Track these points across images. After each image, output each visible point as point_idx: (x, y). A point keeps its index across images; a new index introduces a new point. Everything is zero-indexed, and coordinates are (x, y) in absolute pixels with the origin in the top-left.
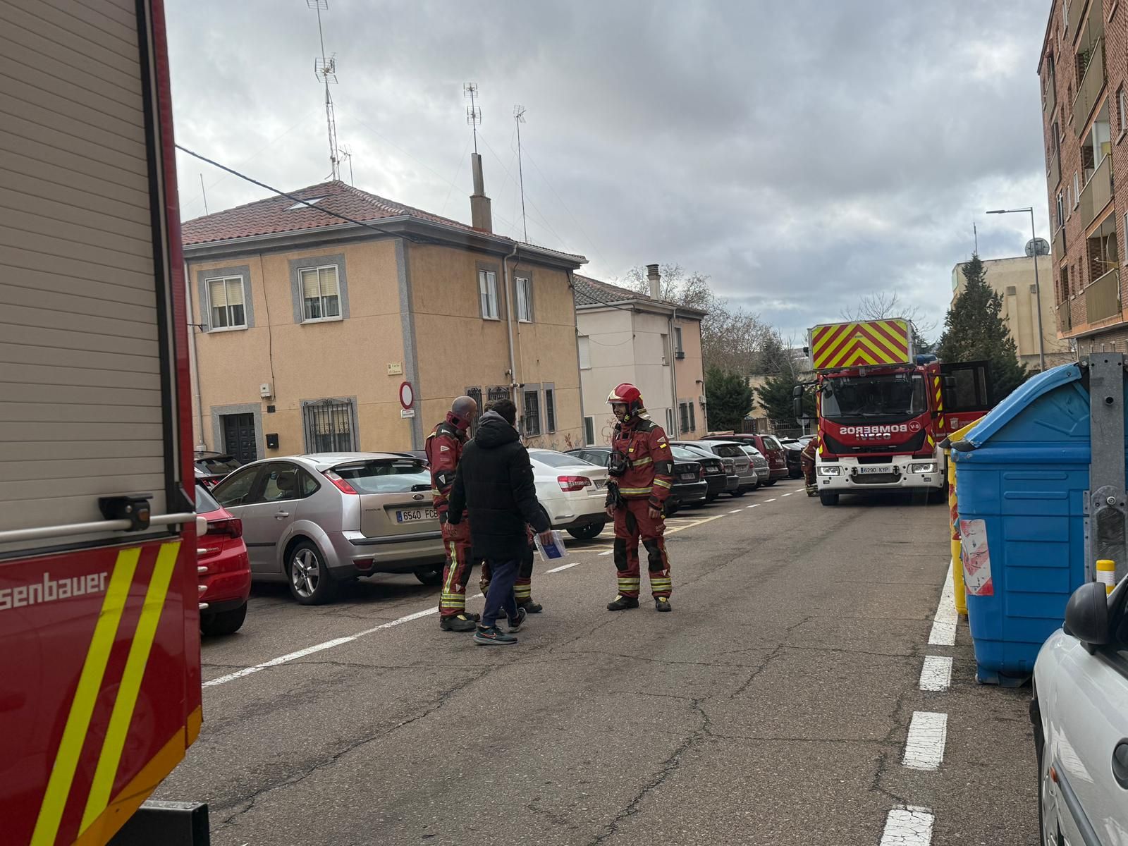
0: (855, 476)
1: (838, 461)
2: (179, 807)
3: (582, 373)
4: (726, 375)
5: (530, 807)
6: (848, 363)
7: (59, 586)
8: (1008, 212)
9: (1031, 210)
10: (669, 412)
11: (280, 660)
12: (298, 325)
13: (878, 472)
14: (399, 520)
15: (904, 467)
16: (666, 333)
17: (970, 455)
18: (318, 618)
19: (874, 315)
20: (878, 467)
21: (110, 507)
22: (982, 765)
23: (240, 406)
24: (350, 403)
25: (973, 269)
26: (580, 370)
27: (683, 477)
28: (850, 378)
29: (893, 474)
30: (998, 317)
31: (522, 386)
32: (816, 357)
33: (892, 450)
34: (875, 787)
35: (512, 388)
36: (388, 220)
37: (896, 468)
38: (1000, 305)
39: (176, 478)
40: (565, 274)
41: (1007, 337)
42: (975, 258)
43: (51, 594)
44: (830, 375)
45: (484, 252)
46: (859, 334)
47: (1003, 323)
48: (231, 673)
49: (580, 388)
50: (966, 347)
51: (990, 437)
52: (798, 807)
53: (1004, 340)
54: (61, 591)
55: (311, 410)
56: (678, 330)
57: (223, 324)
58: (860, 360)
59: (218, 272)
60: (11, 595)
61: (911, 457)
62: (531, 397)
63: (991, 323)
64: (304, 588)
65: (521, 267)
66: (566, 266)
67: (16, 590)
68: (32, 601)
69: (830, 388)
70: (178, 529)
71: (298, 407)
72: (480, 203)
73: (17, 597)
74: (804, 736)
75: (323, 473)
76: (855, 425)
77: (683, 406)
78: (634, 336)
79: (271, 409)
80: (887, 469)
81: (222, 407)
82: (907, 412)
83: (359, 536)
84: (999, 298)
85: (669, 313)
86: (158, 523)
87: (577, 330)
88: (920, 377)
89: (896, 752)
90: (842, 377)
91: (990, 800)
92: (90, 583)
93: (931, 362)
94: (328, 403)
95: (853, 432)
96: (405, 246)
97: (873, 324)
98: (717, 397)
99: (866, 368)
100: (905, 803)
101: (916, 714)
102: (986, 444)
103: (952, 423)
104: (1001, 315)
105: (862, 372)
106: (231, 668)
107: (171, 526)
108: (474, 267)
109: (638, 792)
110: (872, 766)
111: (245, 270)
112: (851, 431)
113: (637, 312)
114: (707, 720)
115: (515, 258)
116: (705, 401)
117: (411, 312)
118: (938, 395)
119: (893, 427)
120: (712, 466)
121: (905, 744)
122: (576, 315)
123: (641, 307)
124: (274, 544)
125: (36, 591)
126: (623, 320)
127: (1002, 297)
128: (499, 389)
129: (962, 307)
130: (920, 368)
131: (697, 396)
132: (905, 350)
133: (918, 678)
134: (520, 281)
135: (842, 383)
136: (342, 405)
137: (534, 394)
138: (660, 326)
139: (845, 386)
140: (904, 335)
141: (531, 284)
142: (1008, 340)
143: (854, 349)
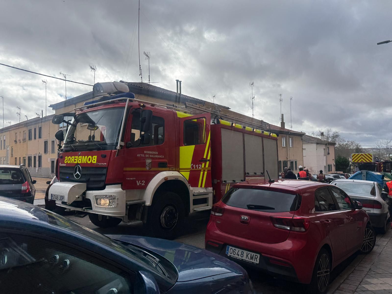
3: (304, 157)
4: (342, 157)
6: (360, 161)
10: (325, 167)
26: (303, 156)
31: (290, 160)
32: (353, 160)
35: (288, 161)
40: (301, 136)
45: (282, 133)
46: (362, 156)
49: (303, 161)
58: (362, 161)
62: (292, 163)
65: (291, 136)
69: (357, 166)
72: (283, 124)
77: (329, 165)
78: (317, 149)
85: (326, 144)
87: (303, 148)
88: (377, 165)
93: (380, 161)
105: (363, 163)
108: (281, 136)
113: (317, 144)
115: (289, 134)
116: (335, 164)
118: (382, 168)
122: (303, 144)
123: (319, 142)
126: (315, 145)
128: (285, 161)
130: (377, 163)
131: (333, 163)
132: (372, 159)
134: (290, 139)
137: (293, 162)
138: (324, 147)
139: (361, 165)
140: (372, 156)
141: (293, 139)
143: (361, 159)
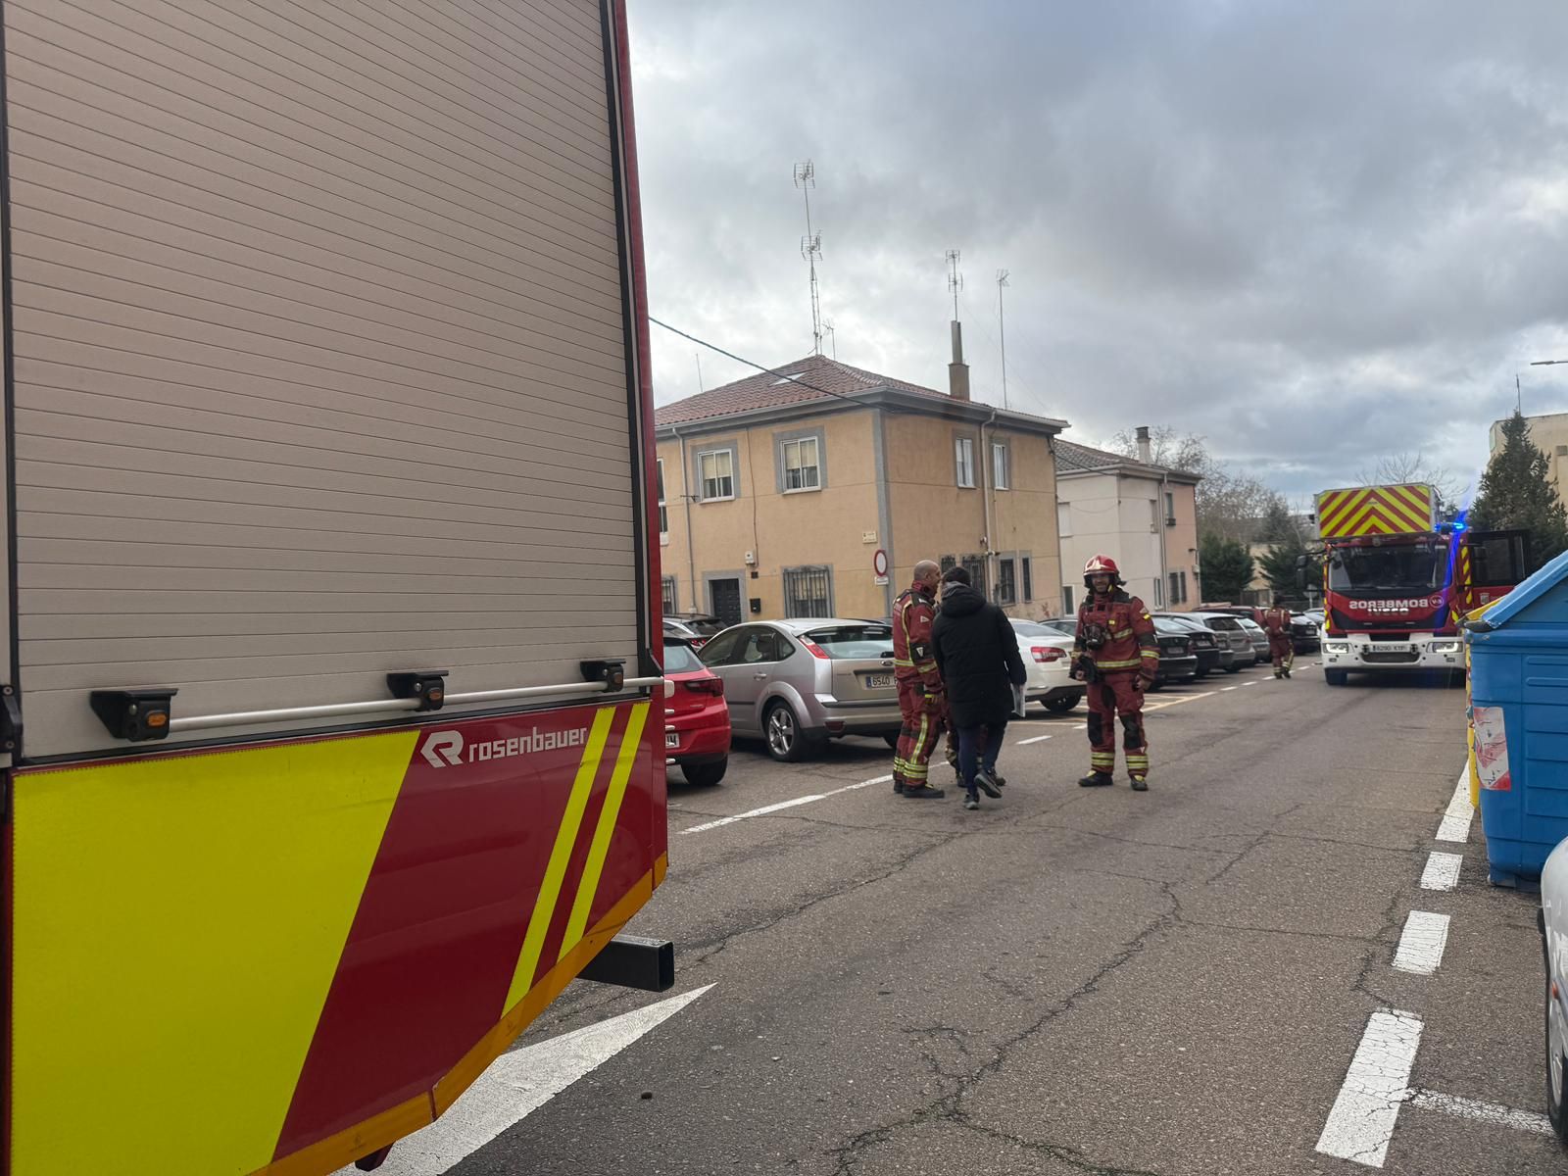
0: (1367, 654)
1: (1346, 637)
2: (648, 942)
3: (1062, 541)
4: (1224, 543)
5: (986, 975)
6: (1360, 532)
7: (545, 739)
8: (1558, 362)
10: (1157, 582)
12: (780, 496)
13: (1393, 650)
14: (869, 685)
15: (1424, 646)
16: (1155, 498)
17: (1487, 636)
19: (1395, 477)
20: (1393, 645)
21: (590, 670)
22: (1487, 974)
23: (727, 572)
24: (826, 570)
25: (1515, 427)
26: (1059, 537)
27: (1170, 651)
28: (1363, 547)
29: (1409, 653)
30: (1545, 480)
31: (997, 554)
32: (1323, 525)
33: (1410, 627)
34: (1357, 987)
35: (987, 557)
36: (866, 391)
37: (1414, 647)
38: (1547, 467)
39: (647, 646)
40: (1046, 440)
41: (1555, 502)
42: (1518, 415)
43: (538, 746)
44: (1339, 544)
45: (961, 419)
46: (1373, 500)
47: (1550, 487)
49: (1059, 556)
50: (1504, 514)
51: (1513, 616)
52: (1269, 1000)
53: (1553, 505)
54: (547, 743)
55: (791, 577)
56: (1169, 495)
57: (713, 495)
58: (1374, 528)
59: (709, 446)
60: (505, 745)
61: (1432, 635)
62: (1007, 566)
63: (1536, 487)
64: (780, 745)
65: (1000, 434)
66: (1046, 431)
67: (509, 741)
68: (522, 752)
69: (1339, 558)
70: (648, 692)
71: (779, 572)
72: (960, 370)
73: (509, 747)
74: (1282, 927)
75: (798, 637)
76: (1368, 599)
77: (1173, 576)
78: (1120, 502)
79: (755, 575)
80: (1402, 647)
82: (1429, 585)
83: (830, 699)
84: (1545, 458)
85: (1160, 477)
86: (631, 685)
87: (1056, 497)
89: (1386, 951)
90: (1354, 547)
91: (1492, 1012)
92: (571, 737)
94: (806, 570)
95: (1365, 607)
96: (882, 416)
97: (1390, 490)
99: (1381, 537)
100: (1391, 1007)
101: (1412, 913)
102: (1505, 626)
103: (1481, 598)
104: (1548, 478)
105: (1376, 541)
106: (712, 817)
107: (642, 688)
108: (950, 436)
109: (1098, 971)
110: (1357, 965)
111: (733, 444)
112: (1363, 605)
113: (1123, 477)
114: (1178, 905)
115: (992, 425)
116: (1198, 570)
117: (886, 481)
118: (1466, 567)
119: (1411, 602)
120: (1203, 640)
121: (1397, 944)
122: (1056, 481)
123: (1128, 472)
125: (526, 742)
126: (1110, 485)
127: (1549, 457)
128: (973, 557)
129: (1500, 469)
130: (1445, 537)
131: (1190, 565)
132: (1427, 518)
133: (1420, 876)
134: (997, 447)
135: (1353, 553)
136: (820, 572)
137: (1010, 563)
138: (1149, 491)
139: (1356, 557)
140: (1425, 500)
141: (1009, 451)
142: (1557, 505)
143: (1366, 517)
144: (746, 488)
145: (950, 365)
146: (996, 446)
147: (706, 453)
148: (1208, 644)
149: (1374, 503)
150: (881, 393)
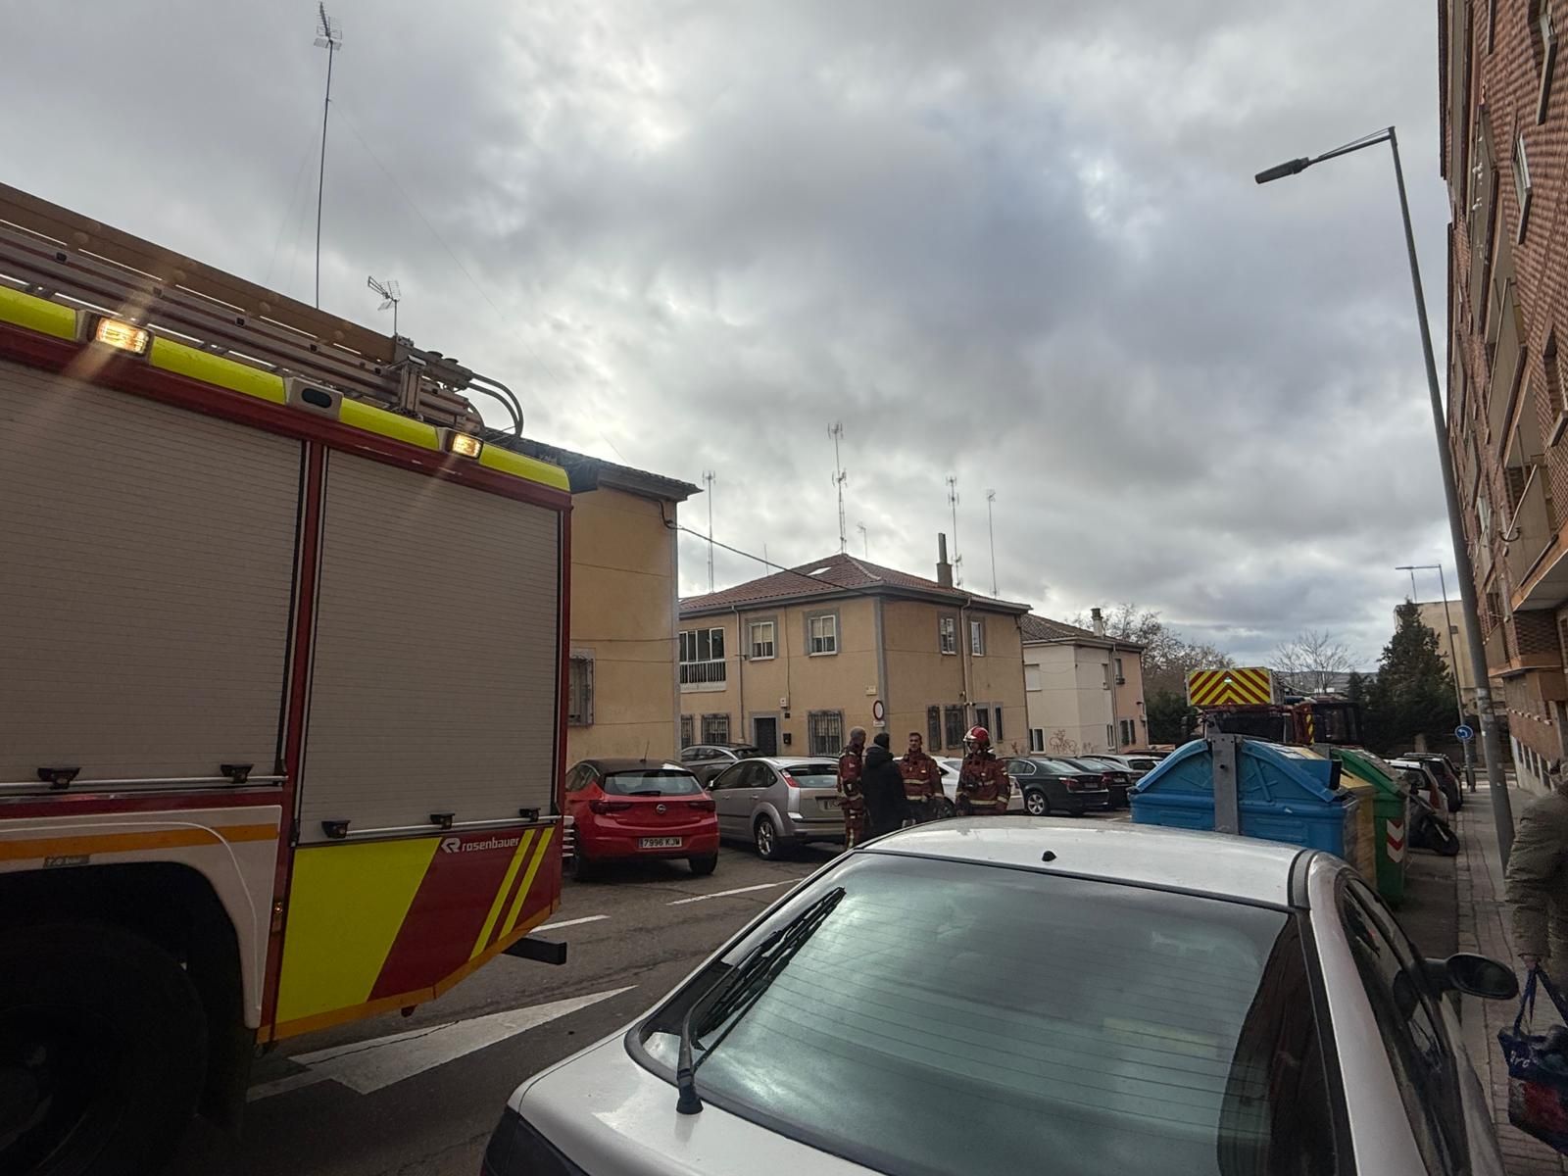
3: (1028, 694)
4: (1173, 697)
6: (1219, 702)
7: (500, 843)
9: (1440, 567)
10: (1110, 728)
11: (723, 893)
12: (807, 657)
14: (826, 808)
16: (1107, 662)
18: (767, 869)
21: (524, 813)
23: (767, 713)
24: (840, 714)
26: (1026, 691)
27: (1087, 786)
30: (1436, 653)
31: (974, 705)
35: (966, 706)
36: (869, 584)
38: (1437, 643)
40: (1013, 618)
41: (1446, 672)
42: (1408, 602)
43: (494, 846)
45: (944, 604)
46: (1228, 679)
47: (1441, 659)
48: (691, 898)
49: (1026, 706)
53: (1444, 674)
55: (814, 718)
56: (1119, 661)
57: (760, 655)
58: (1229, 699)
59: (758, 620)
60: (480, 845)
62: (983, 714)
63: (1430, 659)
65: (976, 615)
66: (1018, 613)
67: (482, 843)
68: (487, 848)
70: (554, 822)
71: (805, 715)
72: (944, 569)
75: (780, 771)
77: (1124, 723)
78: (1077, 665)
79: (787, 716)
81: (756, 713)
83: (798, 816)
84: (1436, 636)
85: (1109, 647)
86: (544, 820)
87: (1023, 662)
88: (1289, 714)
92: (512, 842)
93: (1302, 703)
94: (825, 713)
96: (881, 602)
97: (1241, 672)
98: (1165, 715)
99: (1235, 706)
104: (1439, 652)
107: (552, 820)
108: (936, 614)
111: (774, 618)
113: (1079, 646)
115: (969, 608)
116: (1145, 719)
117: (884, 649)
118: (1311, 729)
122: (1023, 648)
123: (1081, 641)
124: (748, 817)
125: (488, 844)
126: (1066, 655)
127: (1439, 635)
128: (954, 706)
129: (1399, 644)
131: (1139, 715)
132: (1267, 694)
134: (974, 625)
135: (1225, 716)
136: (834, 715)
137: (985, 711)
138: (1101, 657)
139: (1227, 719)
140: (1266, 681)
141: (984, 627)
142: (1448, 674)
143: (1224, 691)
144: (783, 652)
145: (938, 564)
146: (973, 623)
147: (756, 624)
148: (1123, 780)
149: (1228, 681)
150: (882, 586)
